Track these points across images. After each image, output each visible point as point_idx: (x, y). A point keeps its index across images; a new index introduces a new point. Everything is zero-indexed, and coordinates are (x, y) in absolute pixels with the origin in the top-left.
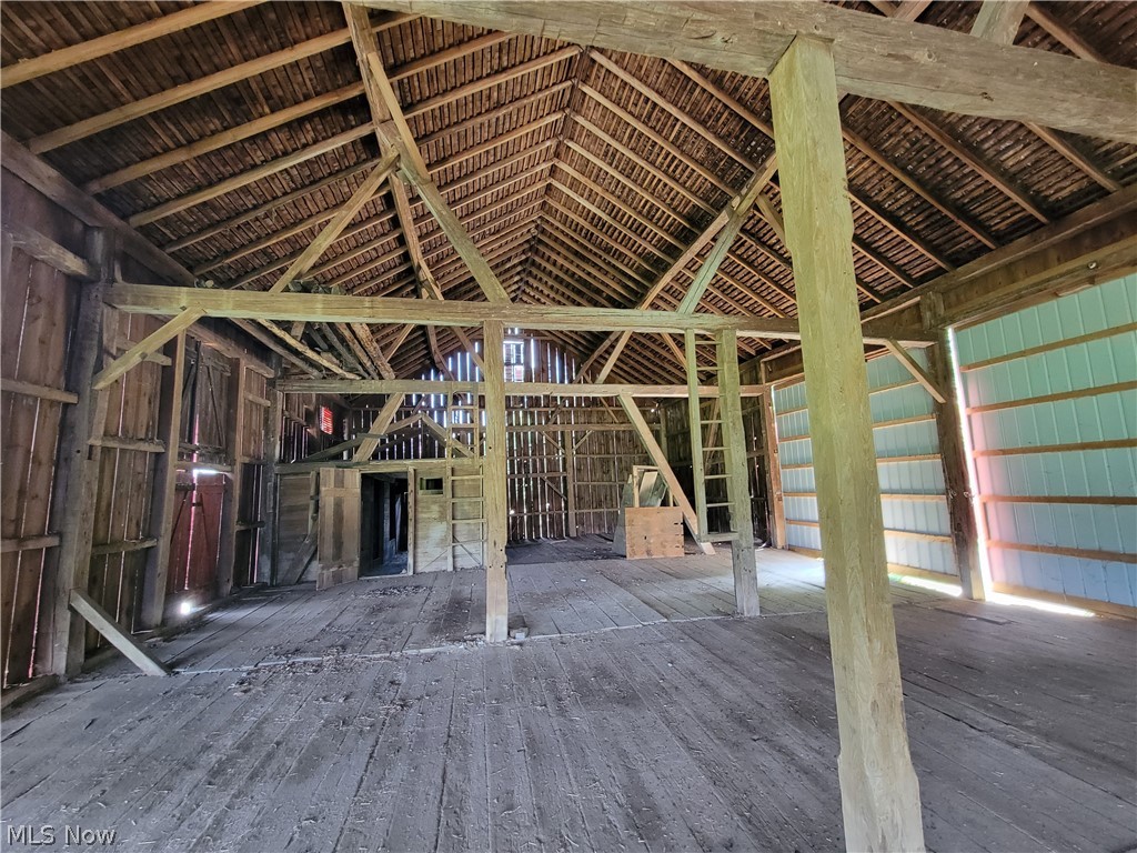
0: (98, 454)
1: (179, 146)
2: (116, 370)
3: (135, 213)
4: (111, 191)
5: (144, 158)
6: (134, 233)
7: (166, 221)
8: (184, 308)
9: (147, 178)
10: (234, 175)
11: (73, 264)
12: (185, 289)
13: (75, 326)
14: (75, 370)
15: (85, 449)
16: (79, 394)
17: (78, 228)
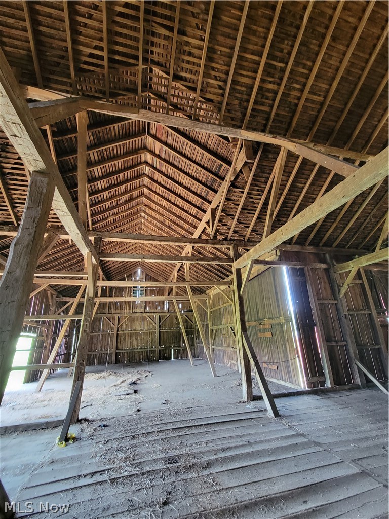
0: (348, 316)
1: (333, 223)
2: (343, 291)
3: (333, 244)
4: (324, 243)
5: (327, 231)
6: (335, 249)
7: (342, 241)
8: (353, 267)
9: (330, 235)
10: (352, 218)
11: (323, 266)
12: (351, 261)
13: (331, 281)
14: (334, 294)
15: (344, 316)
16: (337, 300)
17: (322, 255)
